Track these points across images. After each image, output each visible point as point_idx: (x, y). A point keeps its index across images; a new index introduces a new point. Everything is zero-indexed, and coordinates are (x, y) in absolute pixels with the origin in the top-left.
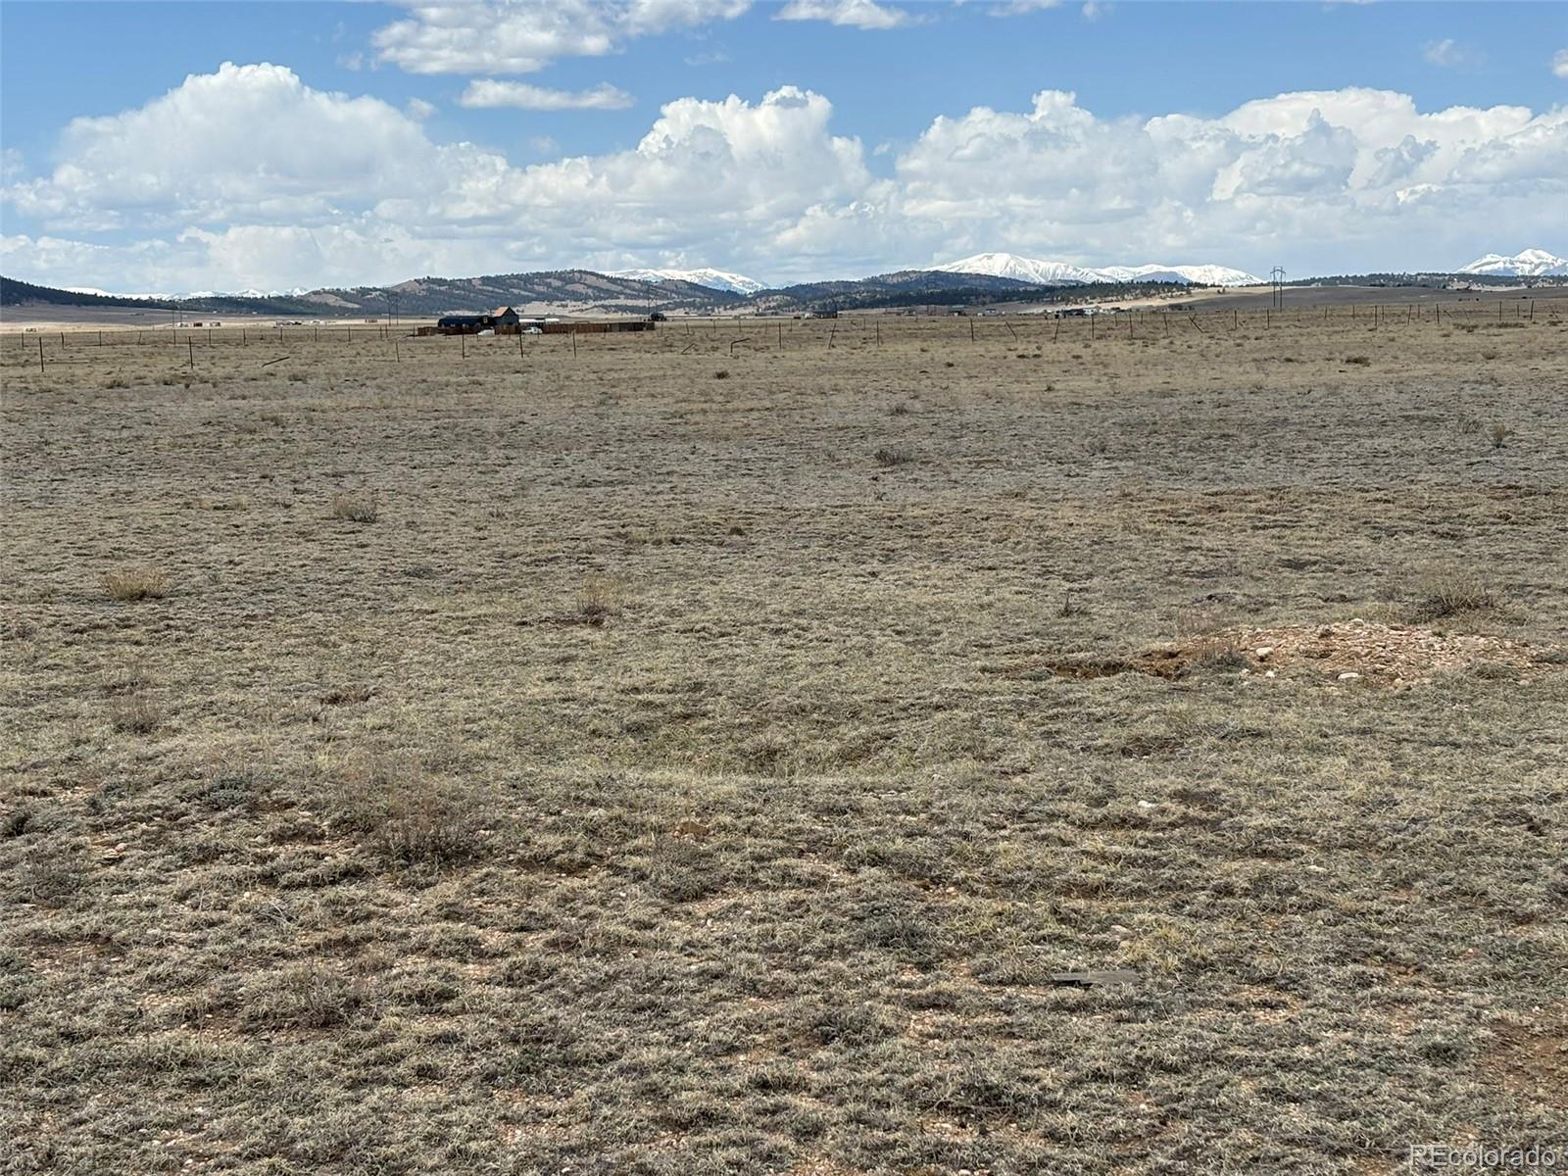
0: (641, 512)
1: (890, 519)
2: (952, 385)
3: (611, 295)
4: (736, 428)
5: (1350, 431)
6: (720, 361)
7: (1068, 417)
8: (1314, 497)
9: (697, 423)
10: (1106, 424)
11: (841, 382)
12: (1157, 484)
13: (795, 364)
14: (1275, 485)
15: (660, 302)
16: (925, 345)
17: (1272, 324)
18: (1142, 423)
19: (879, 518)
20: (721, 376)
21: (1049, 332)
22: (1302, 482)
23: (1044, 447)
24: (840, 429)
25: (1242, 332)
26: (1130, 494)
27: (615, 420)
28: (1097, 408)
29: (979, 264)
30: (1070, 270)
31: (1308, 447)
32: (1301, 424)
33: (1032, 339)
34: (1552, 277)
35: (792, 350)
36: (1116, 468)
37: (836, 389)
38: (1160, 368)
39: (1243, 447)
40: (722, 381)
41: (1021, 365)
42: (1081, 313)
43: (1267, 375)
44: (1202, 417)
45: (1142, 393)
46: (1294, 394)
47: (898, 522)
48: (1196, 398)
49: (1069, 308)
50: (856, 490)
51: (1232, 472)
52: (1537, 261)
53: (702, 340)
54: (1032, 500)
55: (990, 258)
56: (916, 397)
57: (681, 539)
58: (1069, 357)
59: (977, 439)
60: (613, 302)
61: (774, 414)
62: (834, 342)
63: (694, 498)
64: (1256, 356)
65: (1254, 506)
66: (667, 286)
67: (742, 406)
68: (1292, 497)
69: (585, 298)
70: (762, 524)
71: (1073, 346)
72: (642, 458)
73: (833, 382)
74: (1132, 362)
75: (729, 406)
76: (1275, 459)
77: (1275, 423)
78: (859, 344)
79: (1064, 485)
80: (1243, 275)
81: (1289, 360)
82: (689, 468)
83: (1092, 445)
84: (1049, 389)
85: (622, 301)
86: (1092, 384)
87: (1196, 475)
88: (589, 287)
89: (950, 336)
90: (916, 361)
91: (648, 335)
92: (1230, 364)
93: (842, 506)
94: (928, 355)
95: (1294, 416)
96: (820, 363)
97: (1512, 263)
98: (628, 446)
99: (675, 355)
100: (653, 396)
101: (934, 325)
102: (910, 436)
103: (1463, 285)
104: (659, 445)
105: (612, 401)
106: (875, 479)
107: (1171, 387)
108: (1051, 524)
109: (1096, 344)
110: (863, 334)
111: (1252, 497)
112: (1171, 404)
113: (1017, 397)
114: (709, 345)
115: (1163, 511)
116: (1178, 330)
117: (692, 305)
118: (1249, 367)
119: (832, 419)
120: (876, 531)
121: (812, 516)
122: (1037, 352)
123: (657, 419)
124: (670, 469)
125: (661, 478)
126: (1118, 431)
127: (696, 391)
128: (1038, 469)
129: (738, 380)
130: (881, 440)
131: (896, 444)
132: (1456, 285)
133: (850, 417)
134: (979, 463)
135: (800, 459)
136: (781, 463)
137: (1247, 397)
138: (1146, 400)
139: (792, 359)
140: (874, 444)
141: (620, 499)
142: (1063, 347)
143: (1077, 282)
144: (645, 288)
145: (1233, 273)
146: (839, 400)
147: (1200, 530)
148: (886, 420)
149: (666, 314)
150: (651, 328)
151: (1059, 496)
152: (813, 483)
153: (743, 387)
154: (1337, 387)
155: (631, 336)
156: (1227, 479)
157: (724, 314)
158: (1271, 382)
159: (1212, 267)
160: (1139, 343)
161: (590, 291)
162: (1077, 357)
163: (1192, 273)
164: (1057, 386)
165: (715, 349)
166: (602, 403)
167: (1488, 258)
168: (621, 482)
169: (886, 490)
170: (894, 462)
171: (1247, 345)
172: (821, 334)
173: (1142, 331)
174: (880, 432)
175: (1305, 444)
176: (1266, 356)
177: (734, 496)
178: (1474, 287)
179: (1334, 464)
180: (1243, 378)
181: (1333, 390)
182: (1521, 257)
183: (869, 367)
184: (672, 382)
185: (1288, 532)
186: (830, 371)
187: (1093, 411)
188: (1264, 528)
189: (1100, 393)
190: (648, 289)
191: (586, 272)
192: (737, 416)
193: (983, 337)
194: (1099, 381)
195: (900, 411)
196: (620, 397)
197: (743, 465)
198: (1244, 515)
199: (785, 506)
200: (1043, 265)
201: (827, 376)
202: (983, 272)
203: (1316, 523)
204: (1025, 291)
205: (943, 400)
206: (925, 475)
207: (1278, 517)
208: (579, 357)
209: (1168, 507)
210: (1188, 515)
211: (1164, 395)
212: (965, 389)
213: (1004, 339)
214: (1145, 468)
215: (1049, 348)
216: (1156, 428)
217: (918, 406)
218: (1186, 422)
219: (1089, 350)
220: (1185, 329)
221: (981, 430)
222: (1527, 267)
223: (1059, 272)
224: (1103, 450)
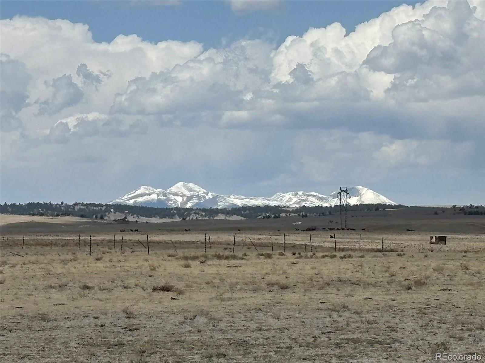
34: (204, 210)
52: (188, 194)
97: (165, 195)
103: (119, 216)
132: (113, 216)
167: (142, 190)
178: (130, 218)
182: (174, 189)
222: (180, 200)
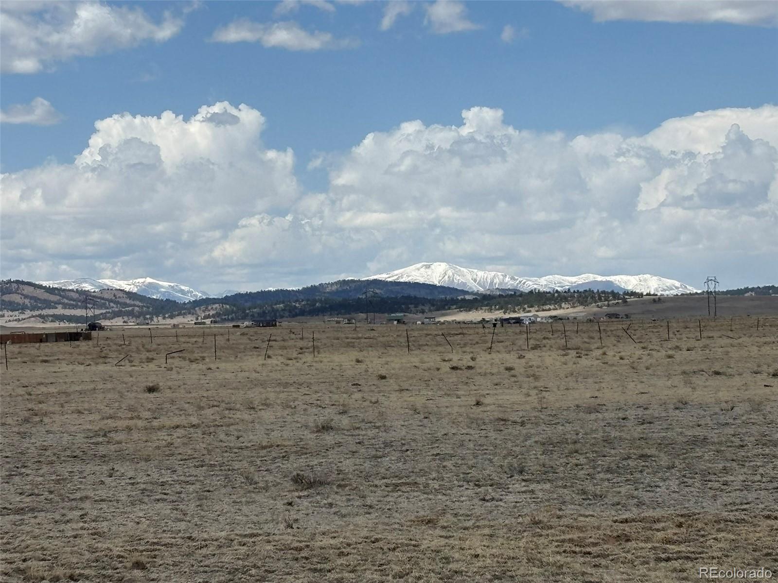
0: (46, 543)
1: (296, 549)
2: (382, 399)
3: (48, 304)
4: (158, 448)
5: (767, 451)
6: (151, 373)
7: (493, 435)
8: (722, 525)
9: (120, 442)
10: (528, 443)
11: (272, 396)
12: (569, 510)
13: (228, 376)
14: (685, 512)
15: (98, 312)
16: (360, 355)
17: (705, 334)
18: (564, 442)
19: (288, 548)
20: (151, 390)
21: (485, 342)
22: (712, 508)
23: (464, 468)
24: (264, 448)
25: (674, 342)
26: (540, 522)
27: (39, 438)
28: (523, 424)
29: (416, 273)
30: (507, 279)
31: (725, 468)
32: (720, 443)
33: (467, 349)
35: (226, 362)
36: (532, 492)
37: (266, 404)
38: (590, 380)
39: (660, 467)
40: (152, 395)
41: (454, 377)
42: (518, 321)
43: (694, 388)
44: (623, 435)
45: (568, 409)
46: (717, 410)
47: (304, 554)
48: (621, 415)
49: (507, 316)
50: (268, 517)
51: (646, 496)
53: (138, 351)
54: (444, 527)
55: (428, 267)
56: (344, 412)
57: (80, 575)
58: (502, 369)
59: (398, 460)
60: (51, 312)
61: (199, 431)
62: (270, 352)
63: (104, 526)
64: (686, 368)
65: (660, 535)
66: (106, 296)
67: (168, 423)
68: (700, 525)
69: (23, 308)
70: (167, 556)
71: (507, 356)
72: (58, 482)
73: (264, 396)
74: (562, 375)
75: (155, 423)
76: (690, 481)
77: (695, 442)
78: (295, 355)
79: (478, 511)
80: (677, 284)
81: (717, 373)
82: (102, 493)
83: (511, 465)
84: (478, 404)
85: (60, 311)
86: (522, 398)
87: (611, 499)
88: (26, 297)
89: (387, 346)
90: (350, 373)
91: (83, 345)
92: (659, 377)
93: (252, 535)
94: (363, 366)
95: (713, 436)
96: (254, 375)
98: (45, 469)
99: (107, 368)
100: (80, 412)
101: (372, 334)
102: (332, 455)
104: (77, 467)
105: (37, 419)
106: (290, 504)
107: (598, 401)
108: (457, 556)
109: (529, 355)
110: (301, 344)
111: (659, 526)
112: (596, 421)
113: (444, 411)
114: (144, 355)
115: (571, 541)
116: (613, 339)
117: (131, 314)
118: (677, 380)
119: (258, 437)
120: (281, 564)
121: (220, 547)
122: (471, 364)
123: (80, 438)
124: (84, 494)
125: (74, 504)
126: (539, 449)
127: (124, 406)
128: (455, 493)
129: (168, 394)
130: (302, 461)
131: (317, 465)
133: (275, 434)
134: (396, 485)
135: (217, 481)
136: (198, 486)
137: (672, 413)
138: (572, 416)
139: (226, 371)
140: (295, 465)
141: (28, 529)
142: (496, 357)
143: (515, 291)
144: (82, 297)
145: (669, 282)
146: (267, 415)
147: (603, 562)
148: (309, 437)
149: (104, 323)
150: (88, 337)
151: (469, 524)
152: (226, 508)
153: (173, 402)
154: (760, 404)
155: (64, 347)
156: (640, 504)
157: (162, 322)
158: (697, 396)
159: (647, 276)
160: (573, 353)
161: (27, 301)
162: (509, 369)
163: (629, 282)
164: (487, 400)
165: (150, 360)
166: (26, 420)
168: (32, 510)
169: (299, 516)
170: (311, 485)
171: (679, 356)
172: (258, 343)
173: (576, 341)
174: (303, 451)
175: (721, 466)
176: (695, 368)
177: (145, 523)
179: (747, 488)
180: (671, 392)
181: (757, 407)
183: (303, 379)
184: (101, 396)
185: (690, 564)
186: (263, 384)
187: (518, 427)
188: (668, 560)
189: (528, 407)
190: (85, 299)
191: (23, 283)
192: (162, 435)
193: (420, 347)
194: (528, 395)
195: (326, 428)
196: (45, 414)
197: (159, 490)
198: (649, 545)
199: (194, 535)
200: (481, 274)
201: (259, 389)
202: (421, 280)
203: (719, 554)
204: (464, 300)
205: (371, 415)
206: (339, 499)
207: (682, 548)
208: (10, 370)
209: (575, 535)
210: (595, 544)
211: (590, 410)
212: (394, 402)
213: (440, 349)
214: (561, 491)
215: (483, 360)
216: (578, 446)
217: (345, 421)
218: (607, 441)
219: (523, 361)
220: (619, 339)
221: (404, 449)
223: (497, 281)
224: (521, 472)
